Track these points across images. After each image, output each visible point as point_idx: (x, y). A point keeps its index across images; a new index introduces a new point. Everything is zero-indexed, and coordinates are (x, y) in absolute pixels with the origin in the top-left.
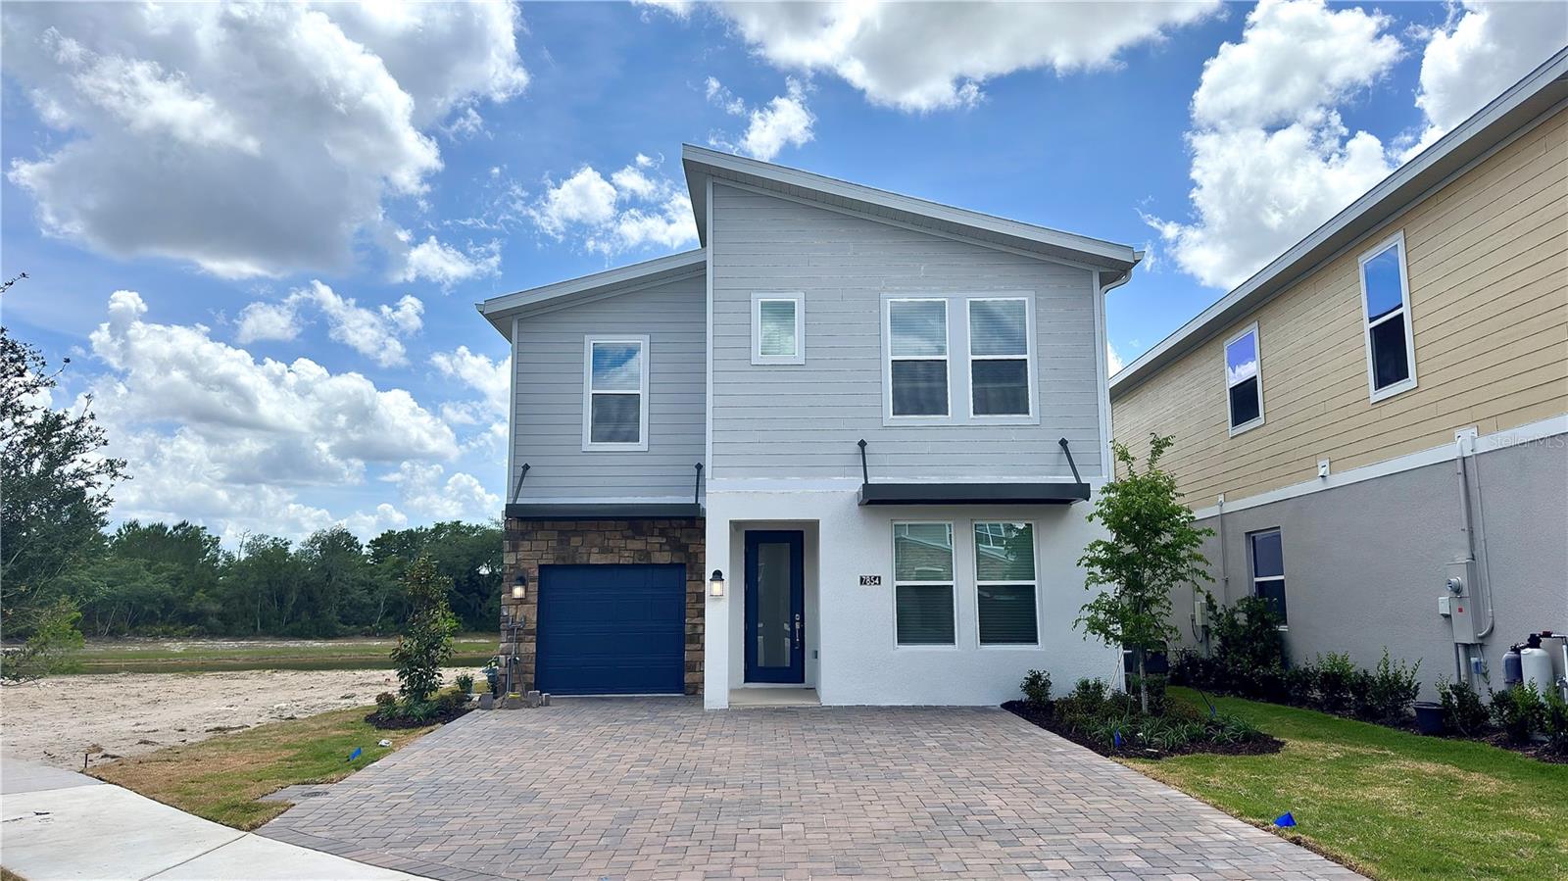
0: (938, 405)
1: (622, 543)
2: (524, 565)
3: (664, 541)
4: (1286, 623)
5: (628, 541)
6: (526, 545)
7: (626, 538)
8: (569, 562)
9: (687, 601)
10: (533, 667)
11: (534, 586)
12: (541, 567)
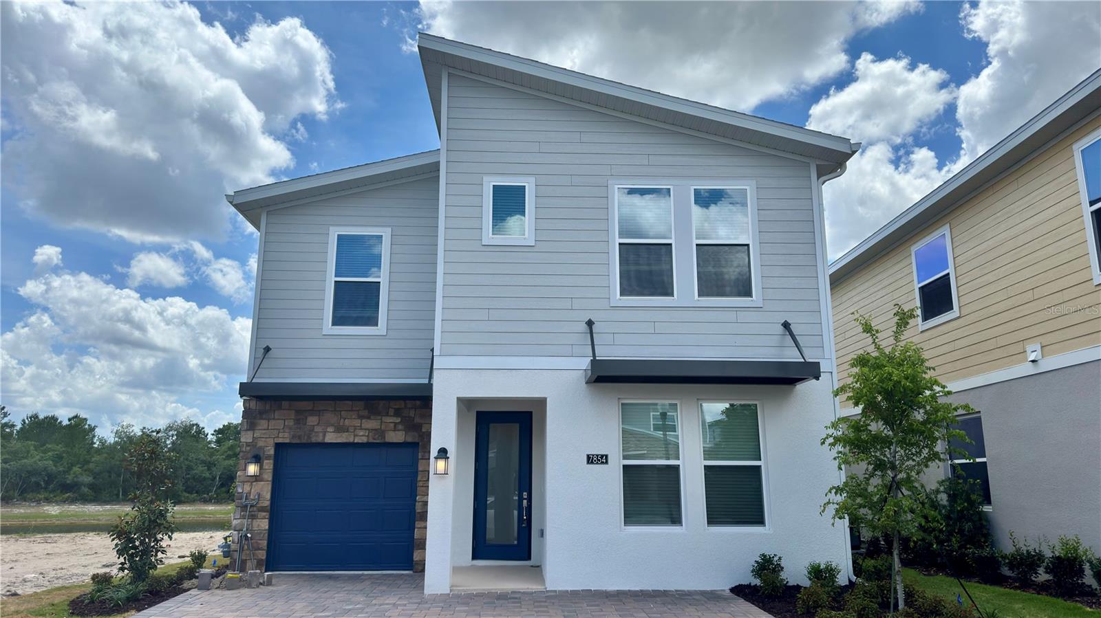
0: (665, 289)
1: (357, 422)
2: (260, 444)
3: (398, 420)
4: (989, 503)
5: (363, 421)
6: (263, 424)
7: (361, 417)
8: (304, 441)
9: (419, 478)
10: (264, 543)
11: (269, 465)
12: (278, 446)
